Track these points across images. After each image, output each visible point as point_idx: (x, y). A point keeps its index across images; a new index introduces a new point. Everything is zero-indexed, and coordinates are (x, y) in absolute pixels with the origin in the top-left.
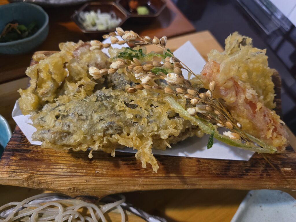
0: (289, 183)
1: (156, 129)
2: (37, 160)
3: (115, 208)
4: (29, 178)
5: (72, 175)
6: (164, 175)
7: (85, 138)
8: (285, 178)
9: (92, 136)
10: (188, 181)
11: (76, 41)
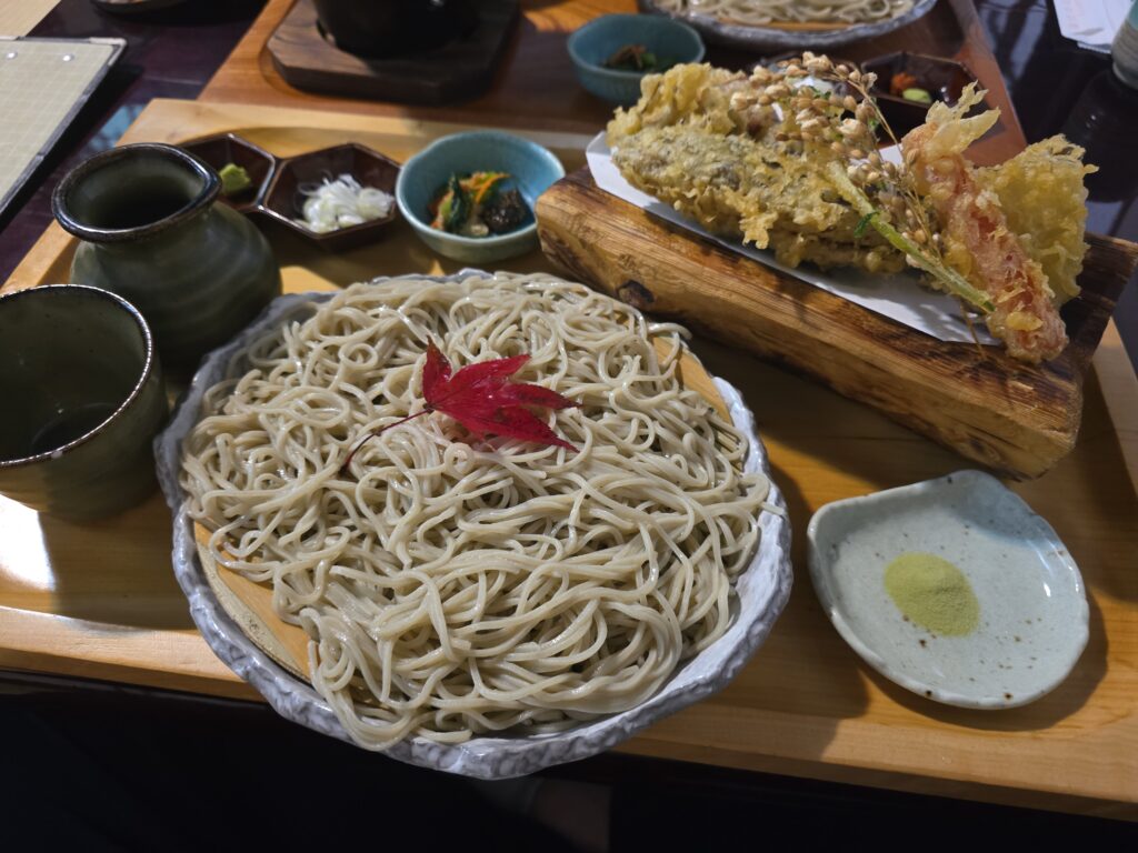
0: (1012, 409)
1: (791, 203)
2: (599, 202)
3: (668, 333)
4: (579, 216)
5: (636, 235)
6: (772, 290)
7: (683, 176)
8: (1008, 397)
9: (692, 178)
10: (809, 318)
11: (734, 70)
